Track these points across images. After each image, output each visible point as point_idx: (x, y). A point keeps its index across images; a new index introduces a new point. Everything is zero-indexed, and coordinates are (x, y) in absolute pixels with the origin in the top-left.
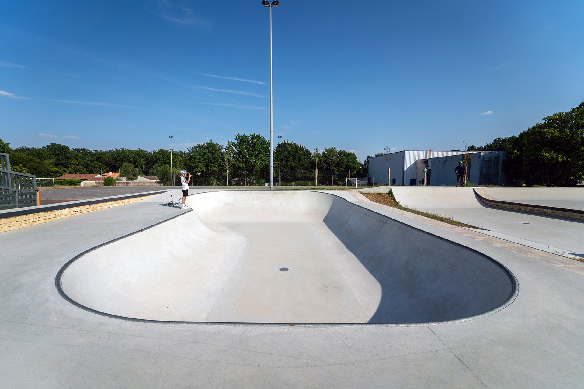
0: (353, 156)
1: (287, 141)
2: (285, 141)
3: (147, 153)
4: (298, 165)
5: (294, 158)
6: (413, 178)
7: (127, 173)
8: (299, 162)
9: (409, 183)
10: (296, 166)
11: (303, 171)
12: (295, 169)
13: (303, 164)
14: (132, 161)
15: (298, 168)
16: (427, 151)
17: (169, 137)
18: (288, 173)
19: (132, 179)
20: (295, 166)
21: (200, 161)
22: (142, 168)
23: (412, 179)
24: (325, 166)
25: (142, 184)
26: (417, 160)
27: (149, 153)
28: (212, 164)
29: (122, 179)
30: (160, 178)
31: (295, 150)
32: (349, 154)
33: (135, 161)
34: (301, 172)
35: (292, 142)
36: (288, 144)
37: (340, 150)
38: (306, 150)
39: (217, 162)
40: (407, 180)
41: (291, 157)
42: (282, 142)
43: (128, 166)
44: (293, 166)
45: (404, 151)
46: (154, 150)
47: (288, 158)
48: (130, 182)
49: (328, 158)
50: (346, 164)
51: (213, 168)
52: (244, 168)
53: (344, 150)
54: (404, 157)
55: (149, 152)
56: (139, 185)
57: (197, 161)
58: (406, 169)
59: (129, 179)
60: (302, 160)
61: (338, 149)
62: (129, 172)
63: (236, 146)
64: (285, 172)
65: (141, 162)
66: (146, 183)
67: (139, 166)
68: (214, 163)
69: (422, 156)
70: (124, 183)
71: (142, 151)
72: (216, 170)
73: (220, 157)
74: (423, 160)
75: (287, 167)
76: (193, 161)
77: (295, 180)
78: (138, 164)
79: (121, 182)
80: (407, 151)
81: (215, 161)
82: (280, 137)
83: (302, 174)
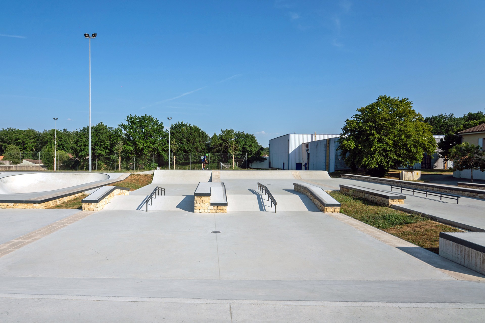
0: (252, 138)
1: (182, 122)
2: (179, 122)
3: (37, 134)
4: (192, 148)
5: (188, 140)
6: (299, 163)
7: (11, 157)
8: (193, 144)
9: (295, 166)
10: (190, 149)
11: (197, 155)
12: (188, 152)
13: (197, 147)
14: (20, 142)
15: (191, 151)
16: (313, 134)
17: (54, 118)
18: (181, 156)
19: (17, 163)
20: (188, 149)
21: (86, 144)
22: (32, 150)
23: (297, 163)
24: (221, 149)
25: (25, 169)
26: (302, 144)
27: (40, 134)
28: (99, 148)
29: (5, 163)
30: (44, 162)
31: (190, 132)
32: (247, 136)
33: (23, 142)
34: (195, 156)
35: (187, 123)
36: (183, 125)
37: (239, 132)
38: (202, 131)
39: (104, 145)
40: (293, 164)
41: (185, 140)
42: (176, 123)
43: (13, 149)
44: (186, 149)
45: (289, 134)
46: (45, 130)
47: (181, 140)
48: (12, 166)
49: (224, 141)
50: (243, 147)
51: (99, 151)
52: (131, 151)
53: (243, 132)
54: (289, 141)
55: (40, 132)
56: (22, 169)
57: (82, 144)
58: (291, 152)
59: (13, 163)
60: (196, 143)
61: (236, 131)
62: (13, 155)
63: (125, 127)
64: (178, 155)
65: (30, 144)
66: (30, 167)
67: (27, 149)
68: (100, 147)
69: (307, 139)
70: (5, 167)
71: (33, 131)
72: (104, 153)
73: (107, 140)
74: (305, 144)
75: (180, 150)
76: (79, 144)
77: (188, 164)
78: (26, 147)
79: (3, 166)
80: (291, 135)
81: (101, 145)
82: (169, 118)
83: (197, 158)
